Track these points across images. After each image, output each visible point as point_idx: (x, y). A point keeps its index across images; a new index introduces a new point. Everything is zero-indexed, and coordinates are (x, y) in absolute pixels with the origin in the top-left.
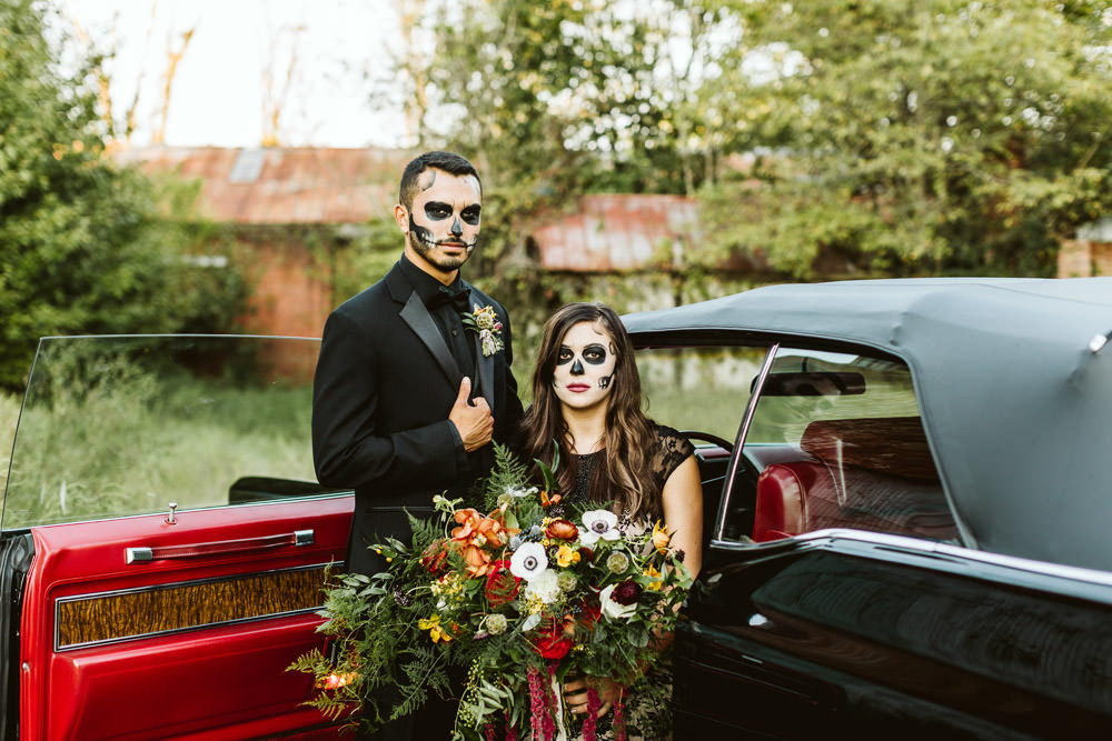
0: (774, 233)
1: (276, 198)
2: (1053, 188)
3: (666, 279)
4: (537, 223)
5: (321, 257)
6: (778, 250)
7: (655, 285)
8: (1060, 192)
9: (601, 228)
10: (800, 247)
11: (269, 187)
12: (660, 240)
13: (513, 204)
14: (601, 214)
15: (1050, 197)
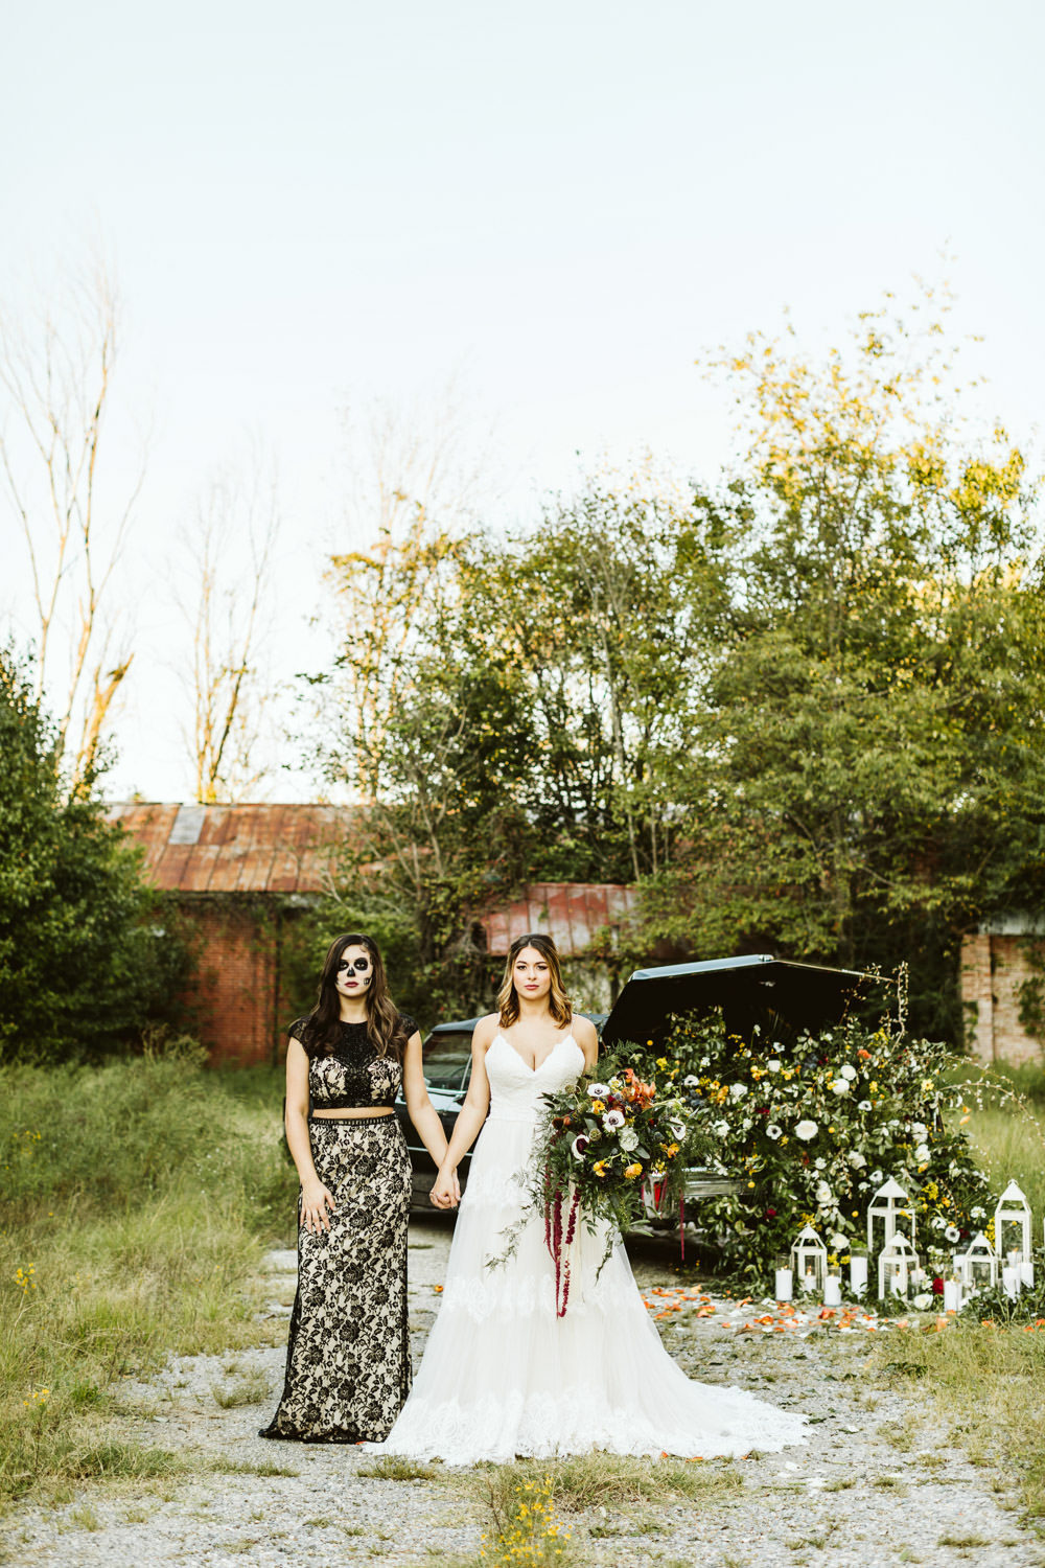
0: (699, 923)
1: (219, 864)
2: (927, 892)
3: (604, 967)
4: (482, 912)
5: (266, 931)
6: (700, 941)
7: (593, 972)
8: (932, 897)
9: (544, 916)
10: (721, 938)
11: (211, 852)
12: (599, 929)
13: (461, 893)
14: (545, 903)
15: (926, 900)
